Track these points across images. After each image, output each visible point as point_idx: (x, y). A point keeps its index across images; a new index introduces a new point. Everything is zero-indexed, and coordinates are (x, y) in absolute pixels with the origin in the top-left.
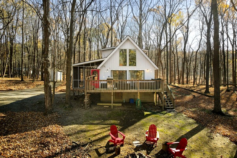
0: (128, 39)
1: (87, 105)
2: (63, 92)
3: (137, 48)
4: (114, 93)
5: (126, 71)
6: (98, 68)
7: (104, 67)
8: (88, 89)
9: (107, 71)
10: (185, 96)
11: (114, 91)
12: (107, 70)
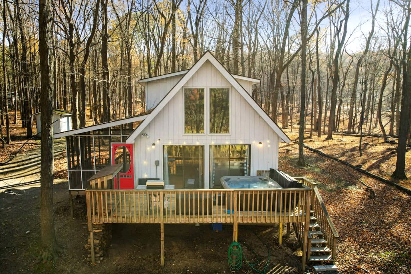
0: (208, 61)
1: (96, 253)
2: (60, 178)
3: (232, 86)
4: (166, 225)
5: (203, 147)
6: (128, 142)
7: (143, 138)
8: (96, 213)
9: (153, 147)
10: (345, 187)
11: (168, 221)
12: (154, 144)
